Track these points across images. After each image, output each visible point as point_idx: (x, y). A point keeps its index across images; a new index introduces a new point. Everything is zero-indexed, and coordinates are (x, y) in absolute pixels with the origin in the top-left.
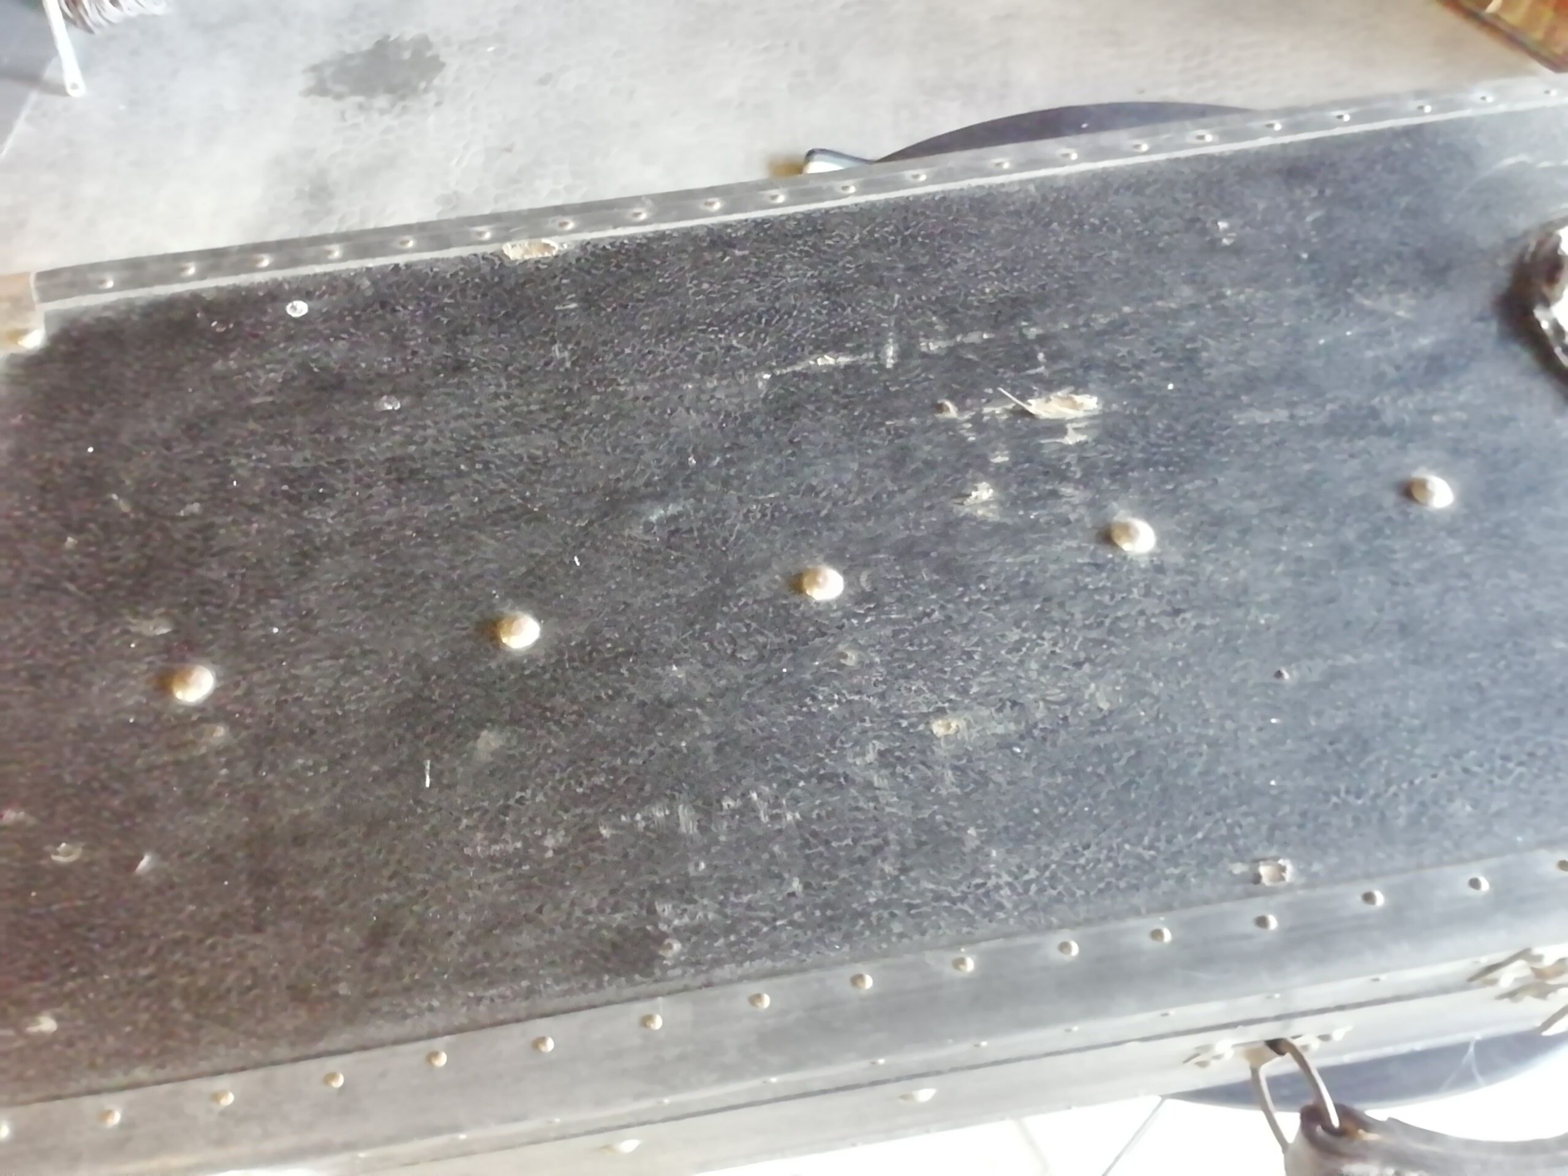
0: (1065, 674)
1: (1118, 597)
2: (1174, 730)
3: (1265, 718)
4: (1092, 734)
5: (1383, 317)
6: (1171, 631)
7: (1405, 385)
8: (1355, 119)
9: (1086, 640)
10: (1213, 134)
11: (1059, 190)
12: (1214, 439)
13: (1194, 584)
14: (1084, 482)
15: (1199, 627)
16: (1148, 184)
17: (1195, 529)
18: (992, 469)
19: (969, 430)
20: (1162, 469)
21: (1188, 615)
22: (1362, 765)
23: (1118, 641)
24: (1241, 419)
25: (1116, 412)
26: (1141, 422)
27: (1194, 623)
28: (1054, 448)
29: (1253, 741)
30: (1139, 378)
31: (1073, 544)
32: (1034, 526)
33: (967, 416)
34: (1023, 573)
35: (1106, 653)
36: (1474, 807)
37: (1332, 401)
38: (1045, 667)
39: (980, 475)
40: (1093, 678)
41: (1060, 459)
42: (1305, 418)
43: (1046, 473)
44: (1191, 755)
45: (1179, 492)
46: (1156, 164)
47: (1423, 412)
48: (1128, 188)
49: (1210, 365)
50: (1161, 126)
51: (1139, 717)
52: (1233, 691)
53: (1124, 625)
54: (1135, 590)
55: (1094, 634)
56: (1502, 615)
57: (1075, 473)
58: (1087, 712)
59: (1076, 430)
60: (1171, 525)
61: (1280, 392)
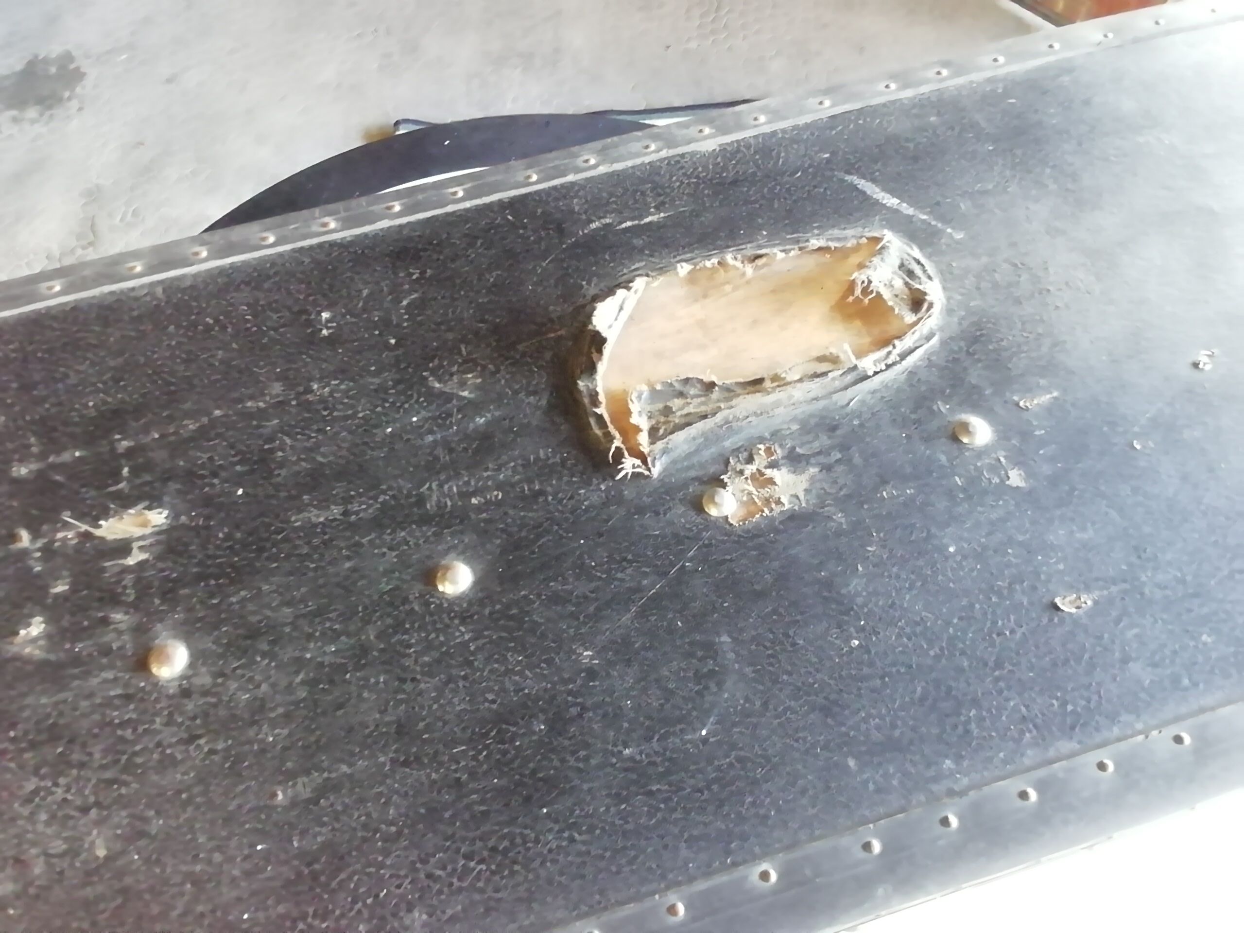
0: (71, 823)
1: (140, 729)
2: (163, 871)
3: (253, 846)
4: (84, 885)
5: (449, 398)
6: (183, 761)
7: (454, 469)
8: (468, 196)
9: (100, 781)
10: (336, 220)
11: (184, 290)
12: (268, 545)
13: (215, 706)
14: (135, 606)
15: (212, 752)
16: (269, 277)
17: (229, 645)
18: (50, 601)
19: (38, 559)
20: (213, 582)
21: (202, 741)
22: (334, 884)
23: (129, 779)
24: (297, 520)
25: (183, 525)
26: (203, 533)
27: (206, 749)
28: (117, 570)
29: (236, 872)
30: (212, 485)
31: (109, 675)
32: (76, 660)
33: (39, 544)
34: (55, 713)
35: (116, 794)
36: (430, 916)
37: (384, 492)
38: (53, 817)
39: (38, 608)
40: (98, 823)
41: (119, 582)
42: (357, 513)
43: (101, 600)
44: (173, 897)
45: (224, 607)
46: (281, 255)
47: (465, 495)
48: (247, 284)
49: (281, 465)
50: (293, 215)
51: (133, 861)
52: (228, 820)
53: (139, 760)
54: (158, 720)
55: (108, 775)
56: (493, 702)
57: (128, 595)
58: (85, 862)
59: (141, 548)
60: (208, 643)
61: (339, 489)
